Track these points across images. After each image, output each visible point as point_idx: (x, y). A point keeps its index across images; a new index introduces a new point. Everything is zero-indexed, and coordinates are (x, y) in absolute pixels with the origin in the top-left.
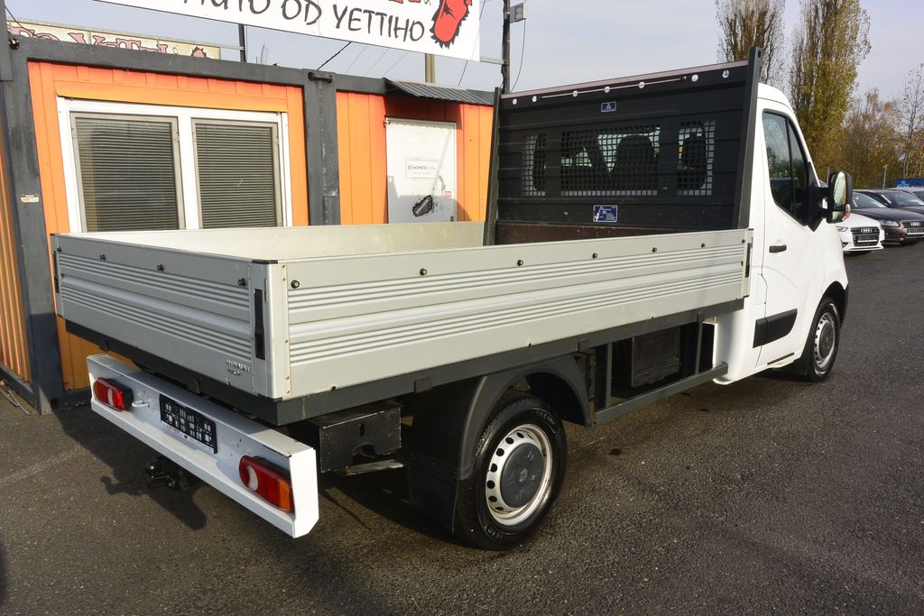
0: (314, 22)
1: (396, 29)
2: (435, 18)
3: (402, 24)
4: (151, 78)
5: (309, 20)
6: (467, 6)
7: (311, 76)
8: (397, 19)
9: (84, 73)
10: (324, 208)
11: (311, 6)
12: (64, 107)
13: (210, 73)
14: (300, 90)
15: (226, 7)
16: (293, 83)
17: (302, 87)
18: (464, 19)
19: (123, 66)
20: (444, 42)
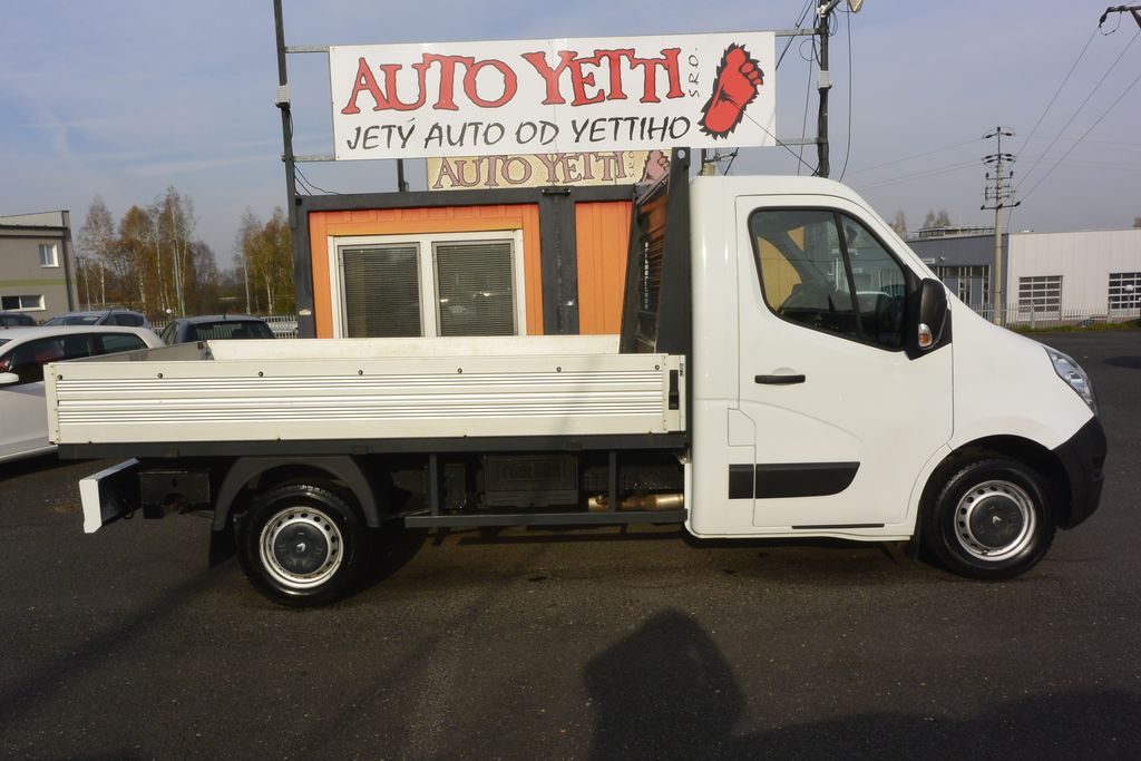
0: (551, 140)
1: (651, 130)
2: (706, 109)
3: (658, 123)
5: (545, 140)
6: (755, 86)
7: (546, 192)
10: (559, 317)
11: (547, 127)
12: (333, 243)
14: (536, 206)
15: (462, 145)
16: (530, 201)
17: (538, 204)
18: (750, 102)
20: (719, 133)
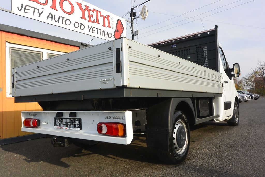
0: (83, 29)
1: (105, 34)
2: (115, 32)
3: (106, 33)
4: (36, 40)
5: (81, 29)
6: (123, 30)
7: (82, 44)
8: (105, 31)
9: (15, 36)
11: (82, 25)
12: (8, 45)
13: (53, 40)
14: (78, 48)
15: (58, 22)
16: (77, 45)
17: (79, 47)
18: (122, 34)
19: (28, 35)
